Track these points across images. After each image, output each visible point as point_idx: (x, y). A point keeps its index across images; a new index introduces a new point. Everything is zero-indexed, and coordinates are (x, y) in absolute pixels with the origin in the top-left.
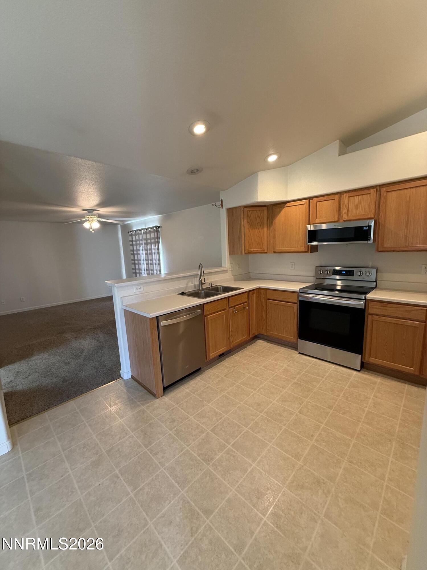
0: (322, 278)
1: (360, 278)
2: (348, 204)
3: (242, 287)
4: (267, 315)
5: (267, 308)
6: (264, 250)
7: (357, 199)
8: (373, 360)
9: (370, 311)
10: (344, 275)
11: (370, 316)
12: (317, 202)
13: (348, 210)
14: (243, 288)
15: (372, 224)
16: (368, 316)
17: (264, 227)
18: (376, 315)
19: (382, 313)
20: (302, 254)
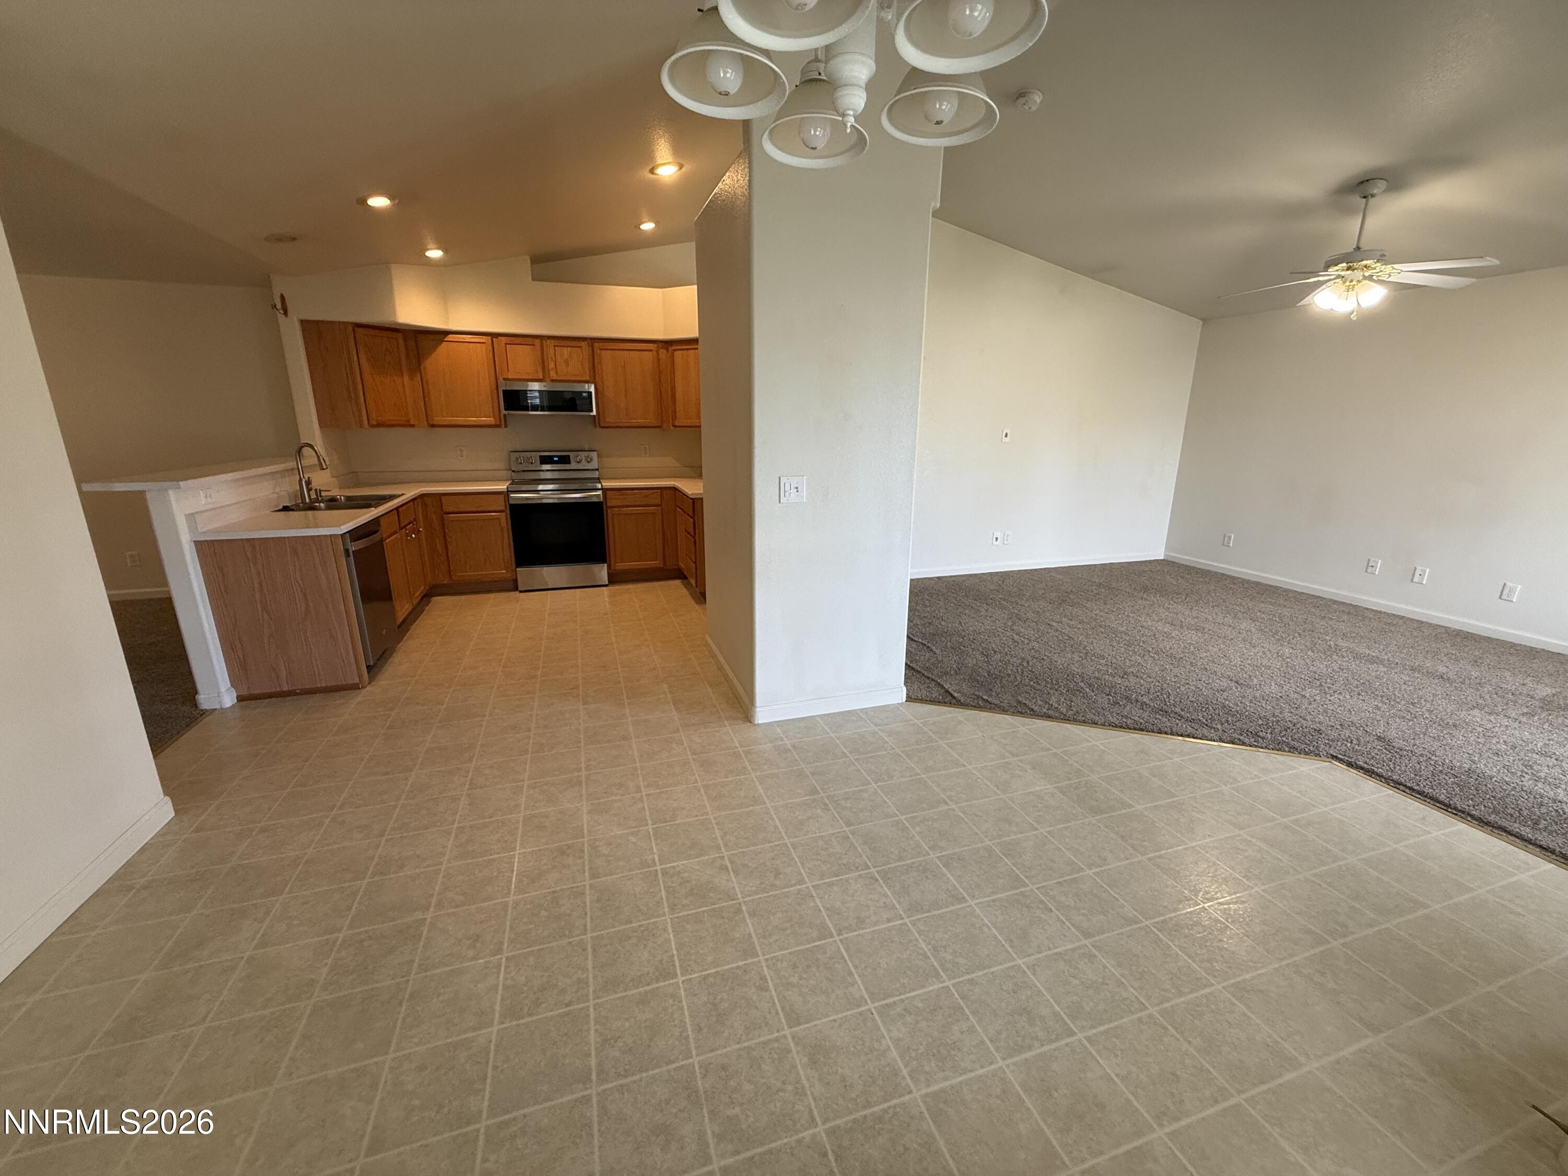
0: (523, 471)
1: (580, 467)
2: (555, 356)
3: (400, 493)
4: (446, 544)
5: (447, 530)
6: (409, 420)
7: (566, 352)
8: (620, 566)
9: (609, 504)
10: (556, 462)
11: (609, 511)
12: (506, 344)
13: (556, 365)
14: (403, 494)
15: (592, 389)
16: (607, 511)
17: (402, 375)
18: (615, 507)
19: (621, 504)
20: (490, 429)
